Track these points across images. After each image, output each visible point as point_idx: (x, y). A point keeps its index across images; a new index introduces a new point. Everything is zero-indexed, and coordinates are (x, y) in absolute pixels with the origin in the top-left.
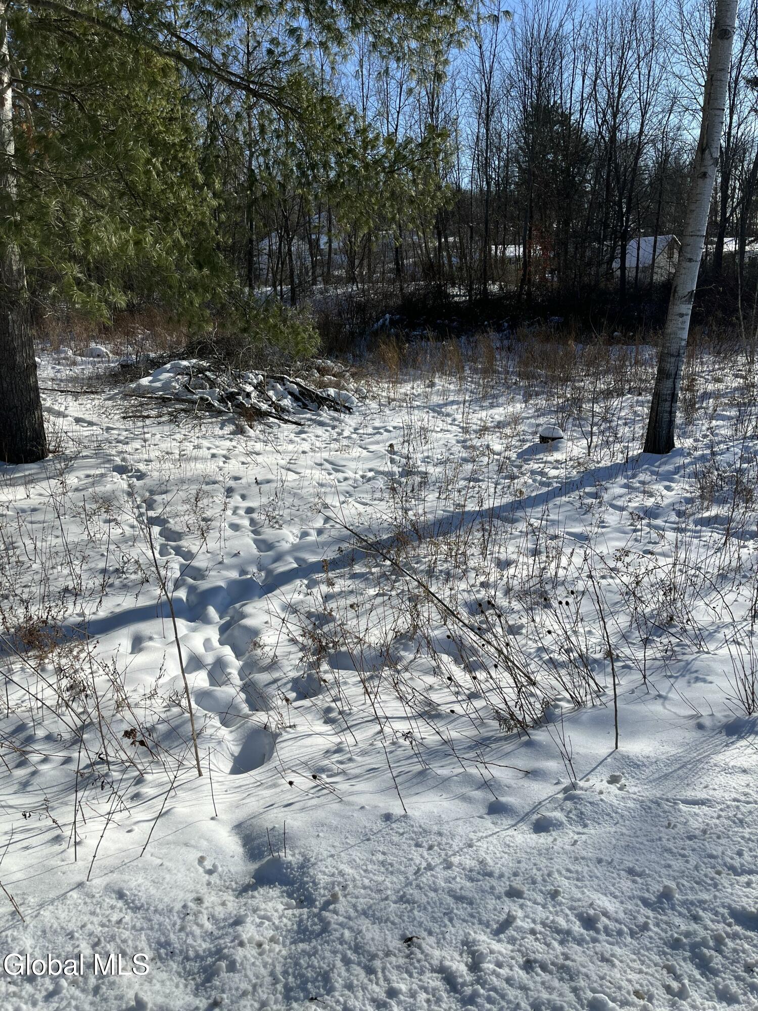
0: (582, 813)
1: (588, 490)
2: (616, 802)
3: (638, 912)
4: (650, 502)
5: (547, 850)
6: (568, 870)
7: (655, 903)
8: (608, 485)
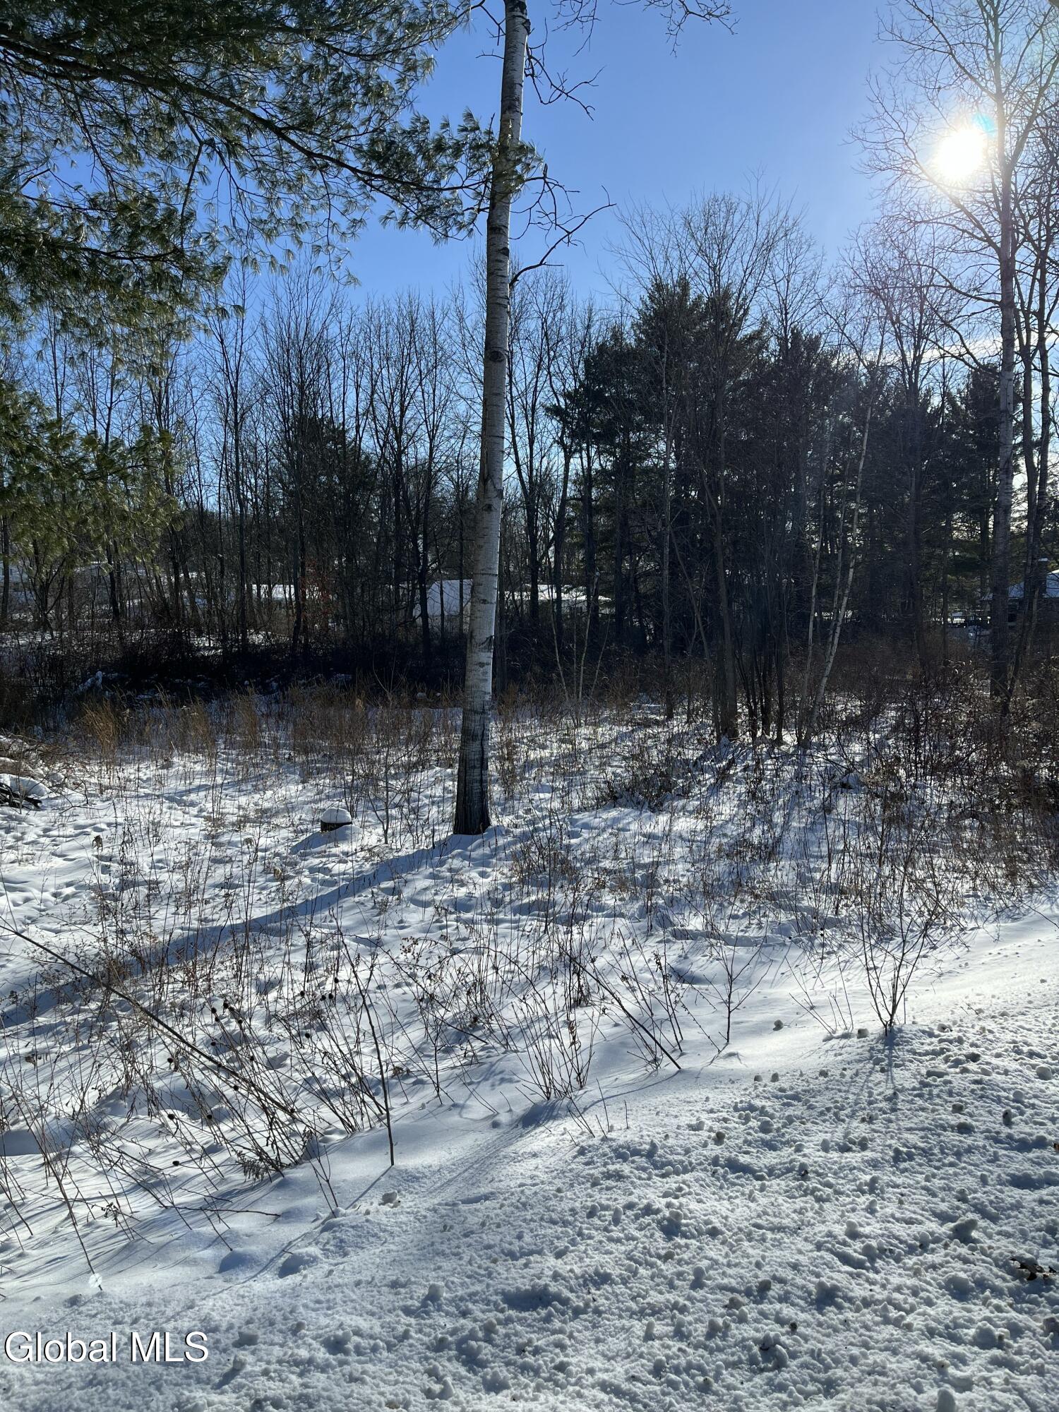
0: (342, 1241)
1: (385, 885)
2: (384, 1220)
3: (398, 1322)
4: (461, 892)
5: (293, 1289)
6: (318, 1302)
7: (419, 1308)
8: (409, 877)
